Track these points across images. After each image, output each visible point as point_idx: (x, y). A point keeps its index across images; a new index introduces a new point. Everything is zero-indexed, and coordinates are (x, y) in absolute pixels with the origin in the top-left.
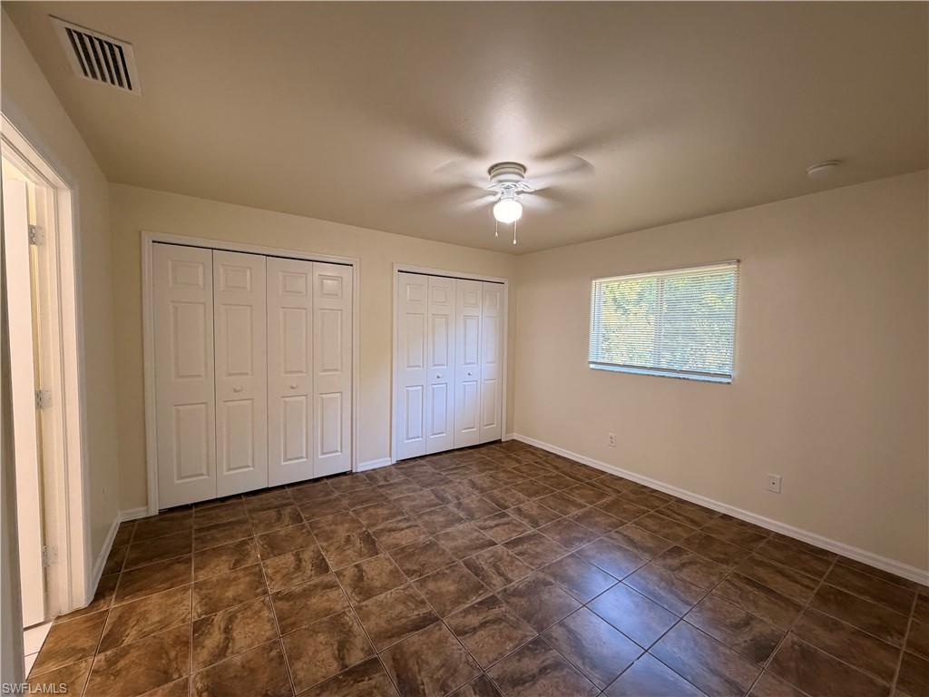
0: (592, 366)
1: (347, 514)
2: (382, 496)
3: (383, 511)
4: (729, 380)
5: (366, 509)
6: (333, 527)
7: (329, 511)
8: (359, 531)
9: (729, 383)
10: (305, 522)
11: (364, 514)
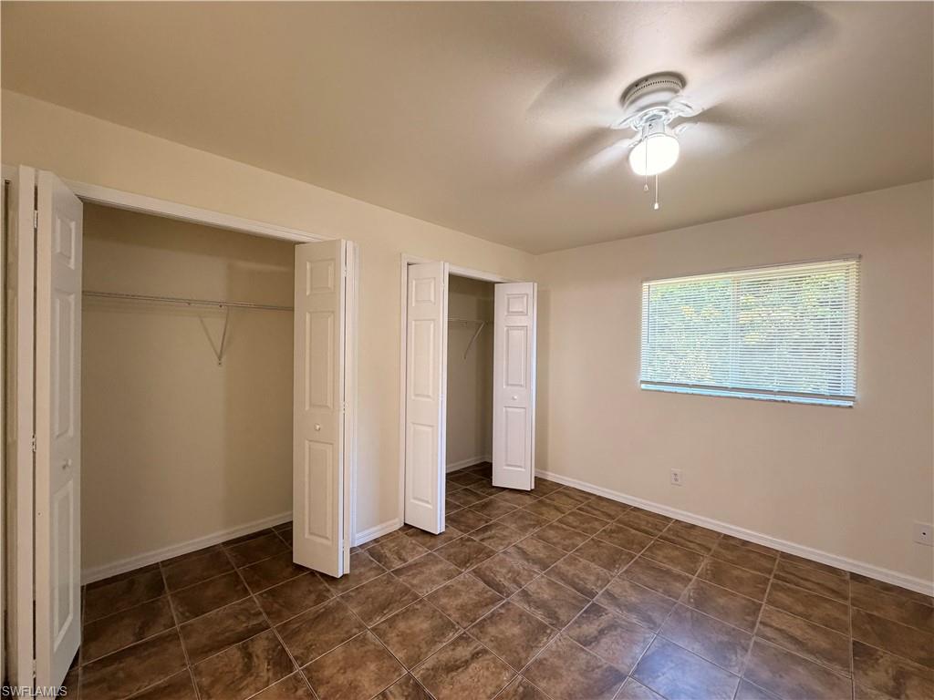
0: (643, 386)
1: (364, 641)
2: (406, 591)
3: (421, 625)
4: (851, 404)
5: (391, 622)
6: (350, 675)
7: (331, 636)
8: (396, 678)
9: (850, 407)
10: (298, 669)
11: (392, 636)
